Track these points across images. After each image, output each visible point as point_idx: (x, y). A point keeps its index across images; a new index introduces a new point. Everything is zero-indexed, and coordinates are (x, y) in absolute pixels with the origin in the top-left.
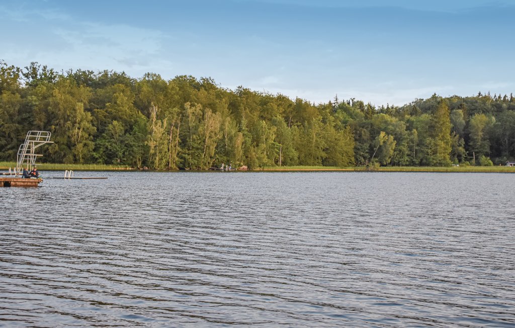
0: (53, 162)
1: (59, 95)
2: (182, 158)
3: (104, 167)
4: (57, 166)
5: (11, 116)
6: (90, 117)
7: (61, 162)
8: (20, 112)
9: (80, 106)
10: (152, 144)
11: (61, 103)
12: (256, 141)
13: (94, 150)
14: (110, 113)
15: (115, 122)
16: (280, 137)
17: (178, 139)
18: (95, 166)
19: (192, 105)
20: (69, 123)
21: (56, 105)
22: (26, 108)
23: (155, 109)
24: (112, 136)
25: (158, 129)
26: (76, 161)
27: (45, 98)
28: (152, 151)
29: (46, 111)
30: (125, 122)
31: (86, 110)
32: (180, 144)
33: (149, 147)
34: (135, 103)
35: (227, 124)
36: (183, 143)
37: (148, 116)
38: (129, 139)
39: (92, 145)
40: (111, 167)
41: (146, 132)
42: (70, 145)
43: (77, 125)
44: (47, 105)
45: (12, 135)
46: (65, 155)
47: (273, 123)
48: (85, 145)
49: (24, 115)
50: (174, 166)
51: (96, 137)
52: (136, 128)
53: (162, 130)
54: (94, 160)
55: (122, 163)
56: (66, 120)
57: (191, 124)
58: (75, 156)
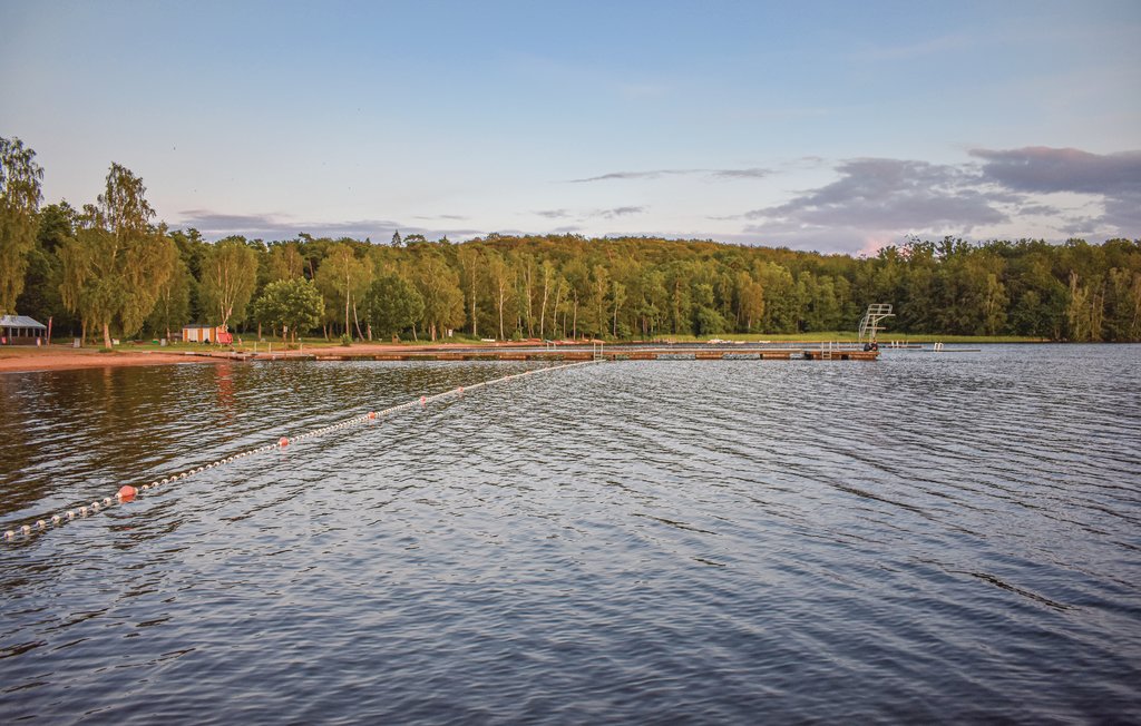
0: (964, 334)
1: (970, 268)
2: (1106, 327)
3: (1019, 339)
4: (968, 338)
5: (922, 290)
6: (1003, 289)
7: (972, 335)
8: (931, 286)
9: (992, 278)
10: (1071, 314)
11: (972, 275)
13: (1007, 322)
14: (1025, 283)
15: (1030, 293)
17: (1102, 308)
18: (1008, 338)
19: (1119, 271)
20: (980, 296)
21: (967, 277)
22: (937, 283)
23: (1075, 277)
24: (1027, 307)
25: (1078, 298)
26: (988, 333)
27: (956, 271)
28: (1071, 322)
29: (957, 284)
30: (1041, 292)
31: (999, 281)
32: (1104, 313)
33: (1068, 317)
34: (1053, 272)
36: (1109, 311)
37: (1068, 284)
38: (1046, 309)
39: (1005, 317)
40: (1025, 339)
41: (1065, 301)
42: (982, 317)
43: (989, 297)
44: (958, 278)
45: (924, 309)
46: (976, 327)
48: (998, 316)
49: (935, 289)
50: (1098, 337)
51: (1009, 309)
52: (1053, 298)
53: (1083, 299)
54: (1007, 332)
55: (1039, 334)
56: (977, 293)
57: (1119, 291)
58: (987, 328)
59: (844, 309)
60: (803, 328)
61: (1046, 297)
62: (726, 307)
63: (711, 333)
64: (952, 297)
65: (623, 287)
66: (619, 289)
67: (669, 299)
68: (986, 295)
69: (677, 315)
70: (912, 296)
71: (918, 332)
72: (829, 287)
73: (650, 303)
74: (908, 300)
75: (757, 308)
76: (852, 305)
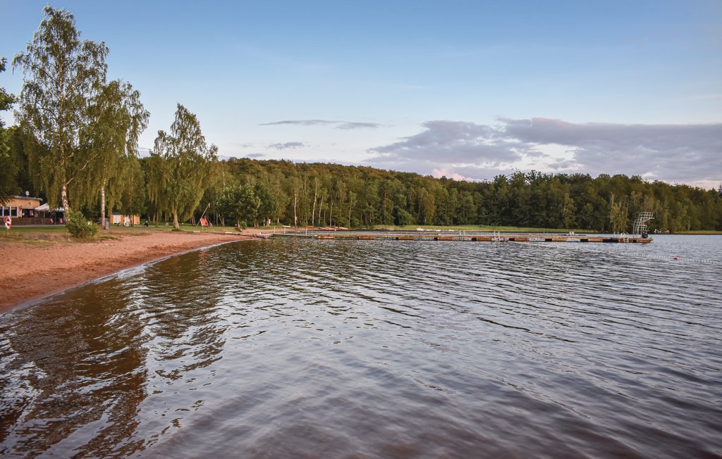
0: (551, 227)
2: (629, 225)
3: (581, 231)
5: (526, 201)
6: (573, 202)
7: (556, 228)
8: (531, 199)
9: (567, 195)
10: (612, 217)
11: (555, 193)
12: (674, 215)
13: (575, 221)
14: (584, 198)
15: (588, 204)
16: (689, 212)
17: (627, 214)
19: (636, 193)
20: (561, 205)
21: (553, 194)
22: (535, 197)
23: (613, 196)
24: (586, 213)
25: (615, 208)
26: (565, 227)
27: (544, 191)
28: (611, 221)
29: (547, 198)
30: (594, 204)
31: (570, 197)
32: (628, 217)
33: (609, 219)
34: (599, 194)
35: (658, 205)
37: (608, 200)
38: (597, 214)
39: (574, 218)
40: (586, 231)
41: (608, 210)
42: (561, 218)
43: (565, 206)
44: (547, 194)
45: (527, 212)
46: (558, 224)
47: (685, 203)
48: (570, 218)
49: (534, 201)
51: (576, 213)
52: (601, 208)
53: (618, 209)
54: (575, 227)
55: (592, 228)
56: (558, 204)
57: (635, 205)
58: (564, 224)
59: (479, 211)
60: (456, 222)
61: (596, 207)
62: (412, 208)
63: (405, 224)
64: (544, 206)
65: (355, 195)
66: (353, 196)
67: (381, 203)
68: (563, 205)
69: (386, 213)
70: (521, 205)
71: (524, 226)
72: (470, 198)
73: (370, 205)
74: (518, 207)
75: (431, 210)
76: (484, 209)
